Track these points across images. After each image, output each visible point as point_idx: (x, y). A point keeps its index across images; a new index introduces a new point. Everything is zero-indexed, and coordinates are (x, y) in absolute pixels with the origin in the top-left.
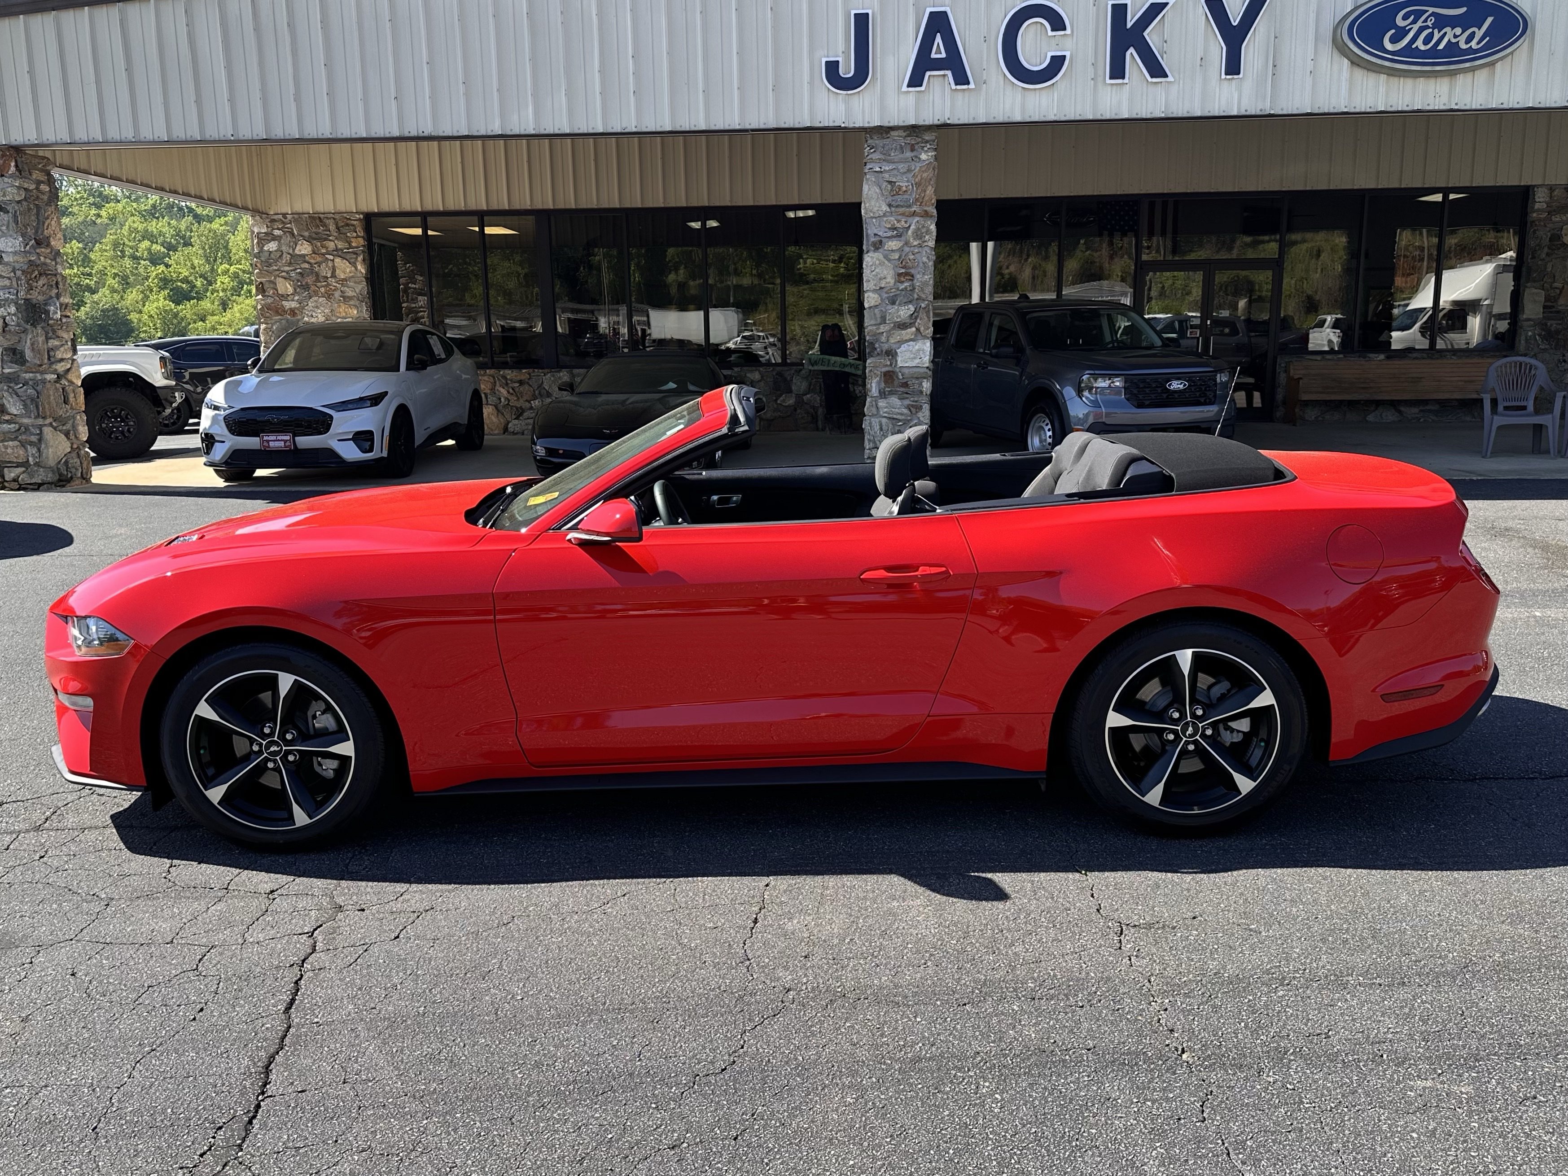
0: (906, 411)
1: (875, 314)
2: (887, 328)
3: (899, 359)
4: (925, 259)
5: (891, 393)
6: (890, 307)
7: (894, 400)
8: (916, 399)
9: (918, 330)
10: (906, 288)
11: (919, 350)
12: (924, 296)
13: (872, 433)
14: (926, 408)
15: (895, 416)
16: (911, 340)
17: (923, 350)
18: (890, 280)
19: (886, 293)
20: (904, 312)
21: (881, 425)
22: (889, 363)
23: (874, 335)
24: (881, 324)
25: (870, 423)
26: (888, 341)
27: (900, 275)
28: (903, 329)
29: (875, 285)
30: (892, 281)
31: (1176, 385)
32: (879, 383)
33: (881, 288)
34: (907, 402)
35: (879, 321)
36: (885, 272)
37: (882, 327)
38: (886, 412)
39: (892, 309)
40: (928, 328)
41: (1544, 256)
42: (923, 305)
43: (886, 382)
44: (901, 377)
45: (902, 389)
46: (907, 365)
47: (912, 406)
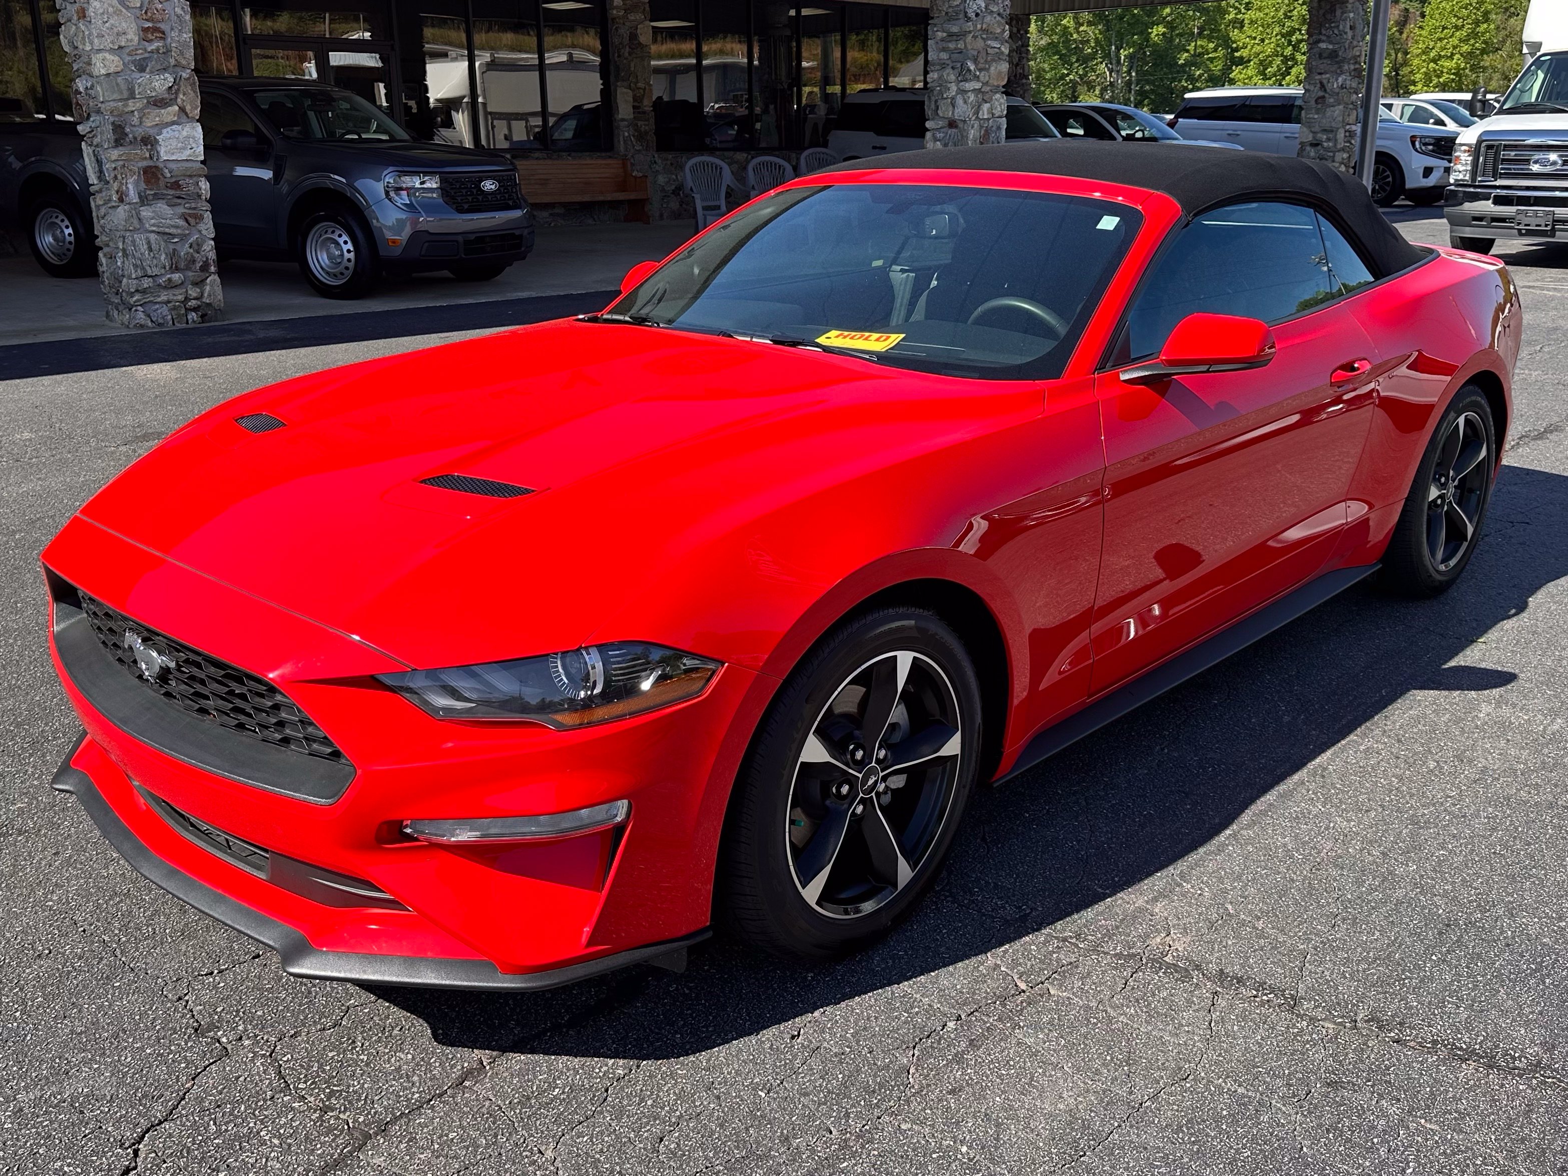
0: (181, 223)
1: (117, 84)
2: (139, 105)
3: (162, 151)
4: (178, 11)
5: (157, 197)
6: (137, 75)
7: (162, 207)
8: (193, 205)
9: (182, 109)
10: (158, 50)
11: (188, 137)
12: (184, 62)
13: (138, 255)
14: (208, 216)
15: (167, 230)
16: (173, 123)
17: (194, 138)
18: (133, 36)
19: (129, 55)
20: (161, 83)
21: (149, 243)
22: (147, 155)
23: (120, 115)
24: (128, 99)
25: (134, 241)
26: (141, 123)
27: (145, 30)
28: (160, 107)
29: (112, 42)
30: (136, 39)
31: (489, 185)
32: (136, 184)
33: (120, 47)
34: (180, 210)
35: (126, 95)
36: (124, 24)
37: (130, 102)
38: (153, 225)
39: (142, 79)
40: (196, 109)
41: (627, 55)
42: (184, 75)
43: (147, 182)
44: (168, 175)
45: (171, 192)
46: (174, 158)
47: (190, 215)
